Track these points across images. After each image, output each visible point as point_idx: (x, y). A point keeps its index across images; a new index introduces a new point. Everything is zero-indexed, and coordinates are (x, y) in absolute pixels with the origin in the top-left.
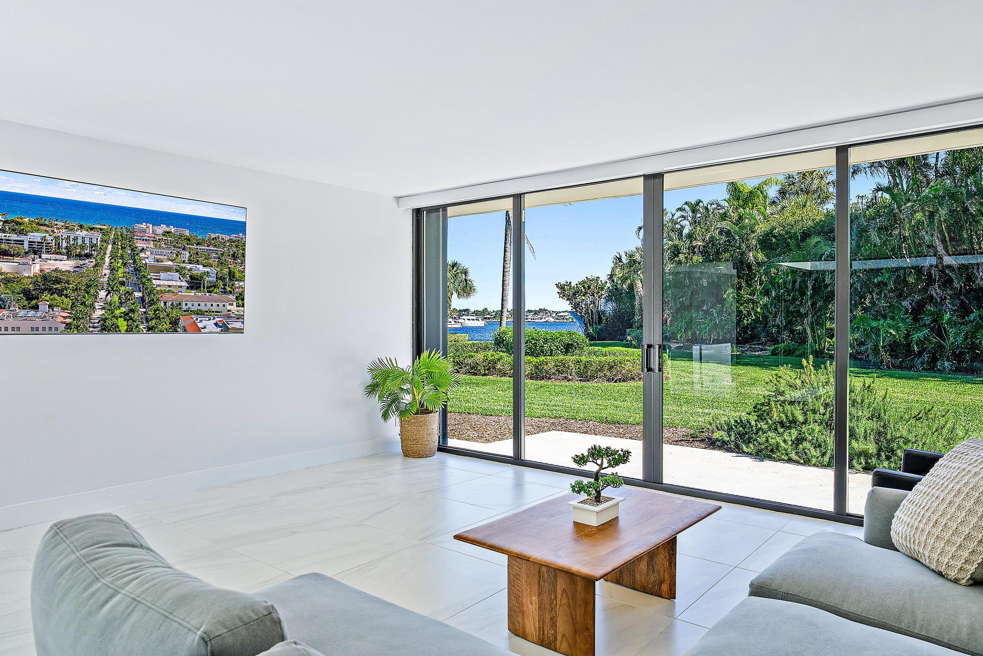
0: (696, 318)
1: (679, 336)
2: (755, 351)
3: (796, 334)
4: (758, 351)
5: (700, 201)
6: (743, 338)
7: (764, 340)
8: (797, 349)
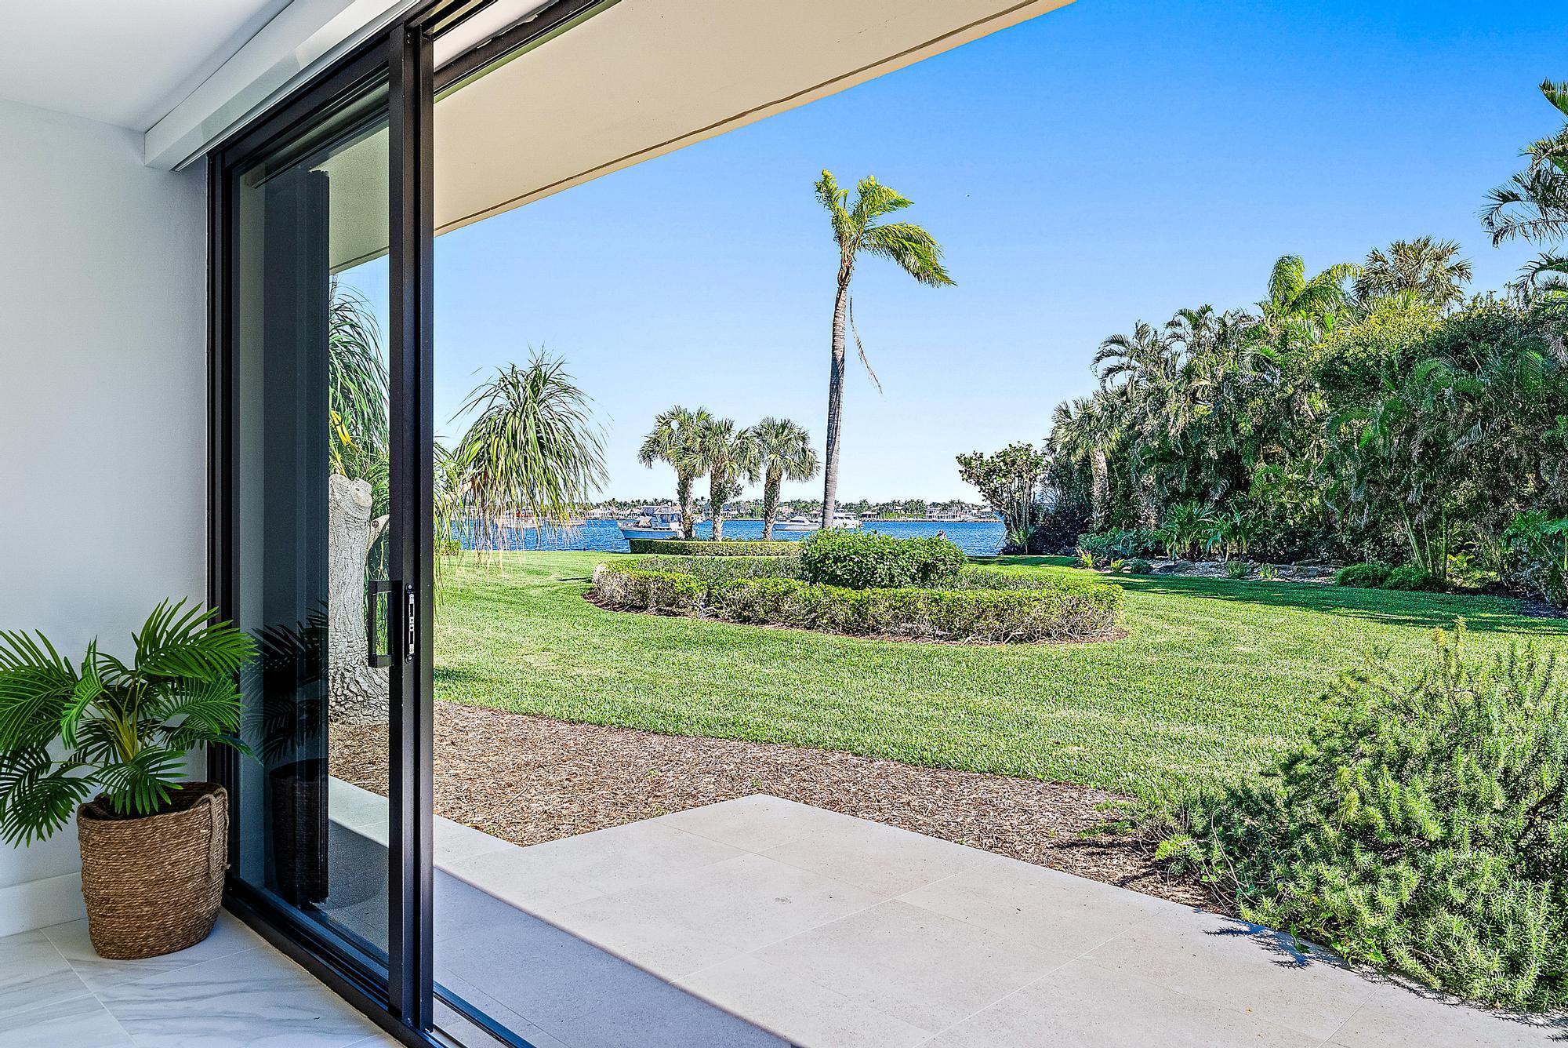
0: (1198, 516)
1: (1169, 547)
2: (1309, 577)
3: (1388, 545)
4: (1314, 577)
5: (1208, 309)
6: (1286, 553)
7: (1325, 555)
8: (1391, 574)
